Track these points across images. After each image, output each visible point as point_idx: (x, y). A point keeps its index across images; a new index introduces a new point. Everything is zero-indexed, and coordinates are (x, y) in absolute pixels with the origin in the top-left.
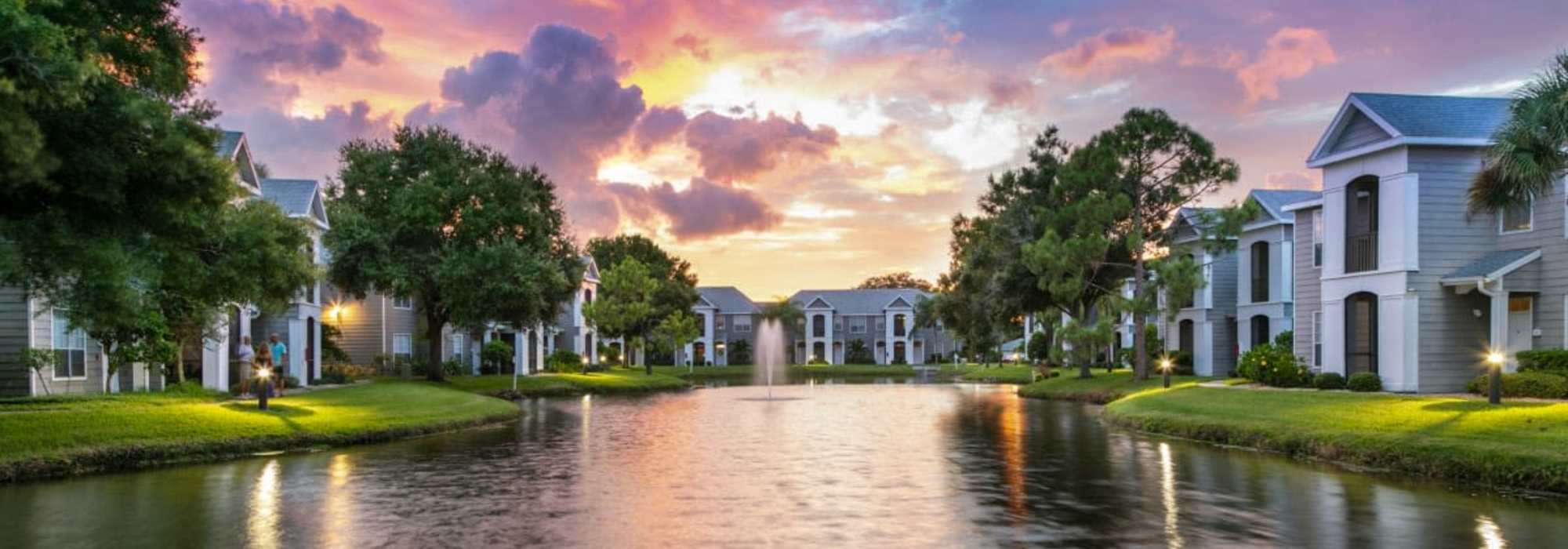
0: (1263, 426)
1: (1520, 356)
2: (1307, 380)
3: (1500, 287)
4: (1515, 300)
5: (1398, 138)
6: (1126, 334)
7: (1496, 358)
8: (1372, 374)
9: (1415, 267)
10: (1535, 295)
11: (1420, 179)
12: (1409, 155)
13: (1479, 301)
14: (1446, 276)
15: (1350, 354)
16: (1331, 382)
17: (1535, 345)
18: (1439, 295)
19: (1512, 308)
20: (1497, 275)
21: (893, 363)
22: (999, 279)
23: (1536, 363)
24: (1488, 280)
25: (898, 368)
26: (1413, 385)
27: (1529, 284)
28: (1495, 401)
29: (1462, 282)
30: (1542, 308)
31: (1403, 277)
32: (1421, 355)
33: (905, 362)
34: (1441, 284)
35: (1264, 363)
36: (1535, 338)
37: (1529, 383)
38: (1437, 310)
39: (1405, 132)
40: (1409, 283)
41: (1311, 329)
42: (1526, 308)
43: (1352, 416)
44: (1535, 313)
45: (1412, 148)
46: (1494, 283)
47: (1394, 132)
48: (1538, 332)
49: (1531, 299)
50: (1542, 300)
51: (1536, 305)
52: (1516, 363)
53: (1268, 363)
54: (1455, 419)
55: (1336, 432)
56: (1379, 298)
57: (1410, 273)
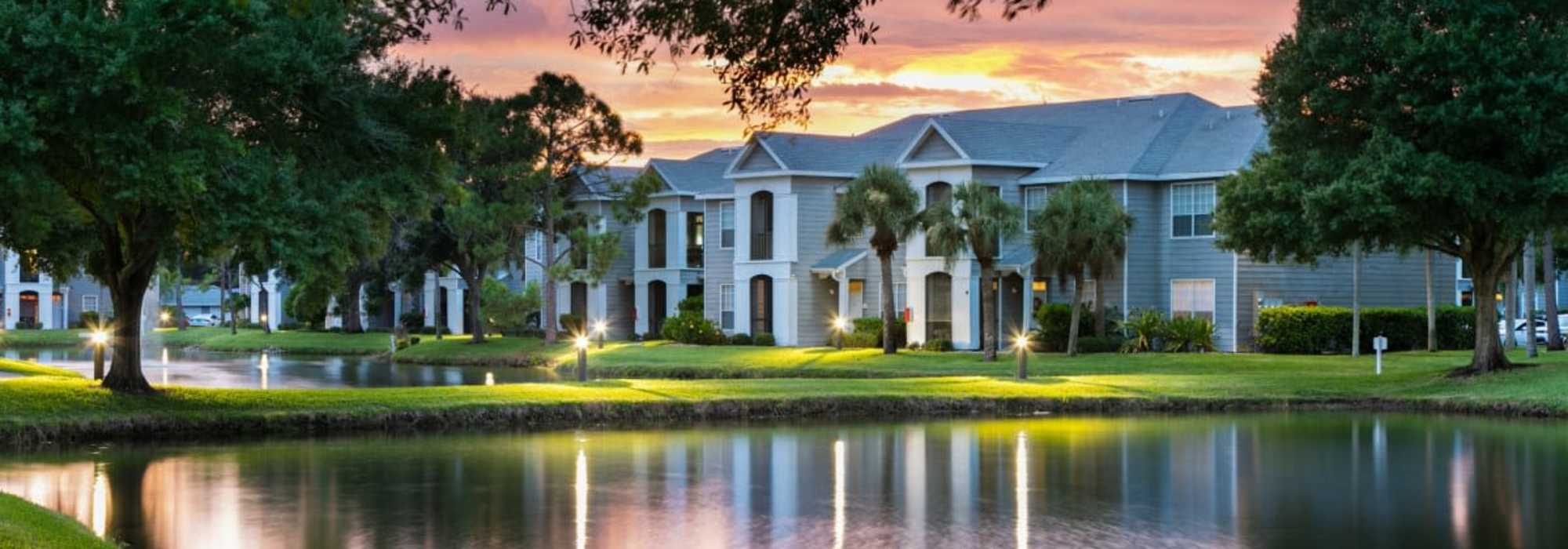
0: (716, 366)
1: (856, 322)
2: (722, 341)
3: (844, 276)
4: (853, 284)
5: (785, 171)
6: (454, 290)
7: (841, 323)
8: (767, 334)
9: (795, 260)
10: (864, 281)
11: (799, 199)
12: (792, 182)
13: (832, 284)
14: (814, 267)
15: (754, 320)
16: (742, 341)
17: (864, 315)
18: (809, 279)
19: (851, 290)
20: (842, 268)
21: (19, 326)
22: (407, 237)
23: (863, 327)
24: (838, 271)
25: (29, 335)
26: (795, 342)
27: (859, 273)
28: (840, 348)
29: (824, 271)
30: (867, 290)
31: (788, 266)
32: (799, 321)
33: (40, 326)
34: (811, 271)
35: (692, 326)
36: (864, 310)
37: (858, 338)
38: (808, 289)
39: (790, 168)
40: (793, 271)
41: (718, 299)
42: (858, 289)
43: (767, 358)
44: (864, 293)
45: (794, 178)
46: (841, 273)
47: (784, 166)
48: (865, 306)
49: (861, 284)
50: (868, 285)
51: (864, 288)
52: (853, 327)
53: (695, 326)
54: (821, 357)
55: (761, 366)
56: (774, 281)
57: (793, 264)
